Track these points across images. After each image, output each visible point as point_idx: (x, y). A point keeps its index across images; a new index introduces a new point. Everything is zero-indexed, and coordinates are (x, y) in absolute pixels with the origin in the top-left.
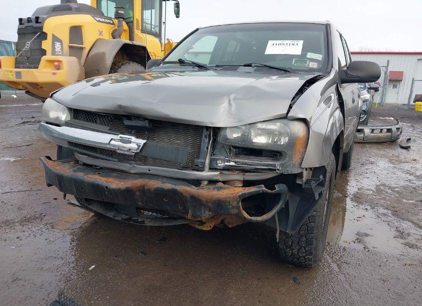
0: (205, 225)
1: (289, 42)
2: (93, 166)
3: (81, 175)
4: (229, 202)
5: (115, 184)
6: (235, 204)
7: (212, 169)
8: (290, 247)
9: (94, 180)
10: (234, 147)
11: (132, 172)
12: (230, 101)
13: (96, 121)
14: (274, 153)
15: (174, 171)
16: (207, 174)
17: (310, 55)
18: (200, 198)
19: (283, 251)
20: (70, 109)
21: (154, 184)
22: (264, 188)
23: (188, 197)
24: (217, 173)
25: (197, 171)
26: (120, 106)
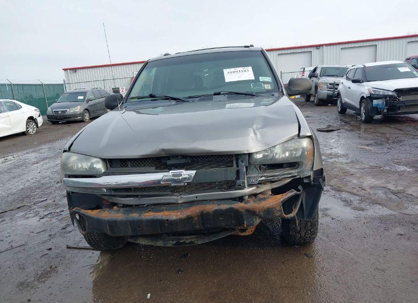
0: (247, 231)
1: (240, 69)
2: (140, 205)
3: (135, 216)
4: (275, 208)
5: (174, 215)
6: (278, 208)
7: (250, 185)
8: (299, 233)
9: (152, 217)
10: (264, 165)
11: (180, 202)
12: (254, 131)
13: (127, 166)
14: (293, 165)
15: (219, 194)
16: (248, 190)
17: (261, 79)
18: (254, 210)
19: (293, 236)
20: (104, 160)
21: (211, 208)
22: (296, 192)
23: (244, 211)
24: (254, 188)
25: (240, 189)
26: (163, 150)
